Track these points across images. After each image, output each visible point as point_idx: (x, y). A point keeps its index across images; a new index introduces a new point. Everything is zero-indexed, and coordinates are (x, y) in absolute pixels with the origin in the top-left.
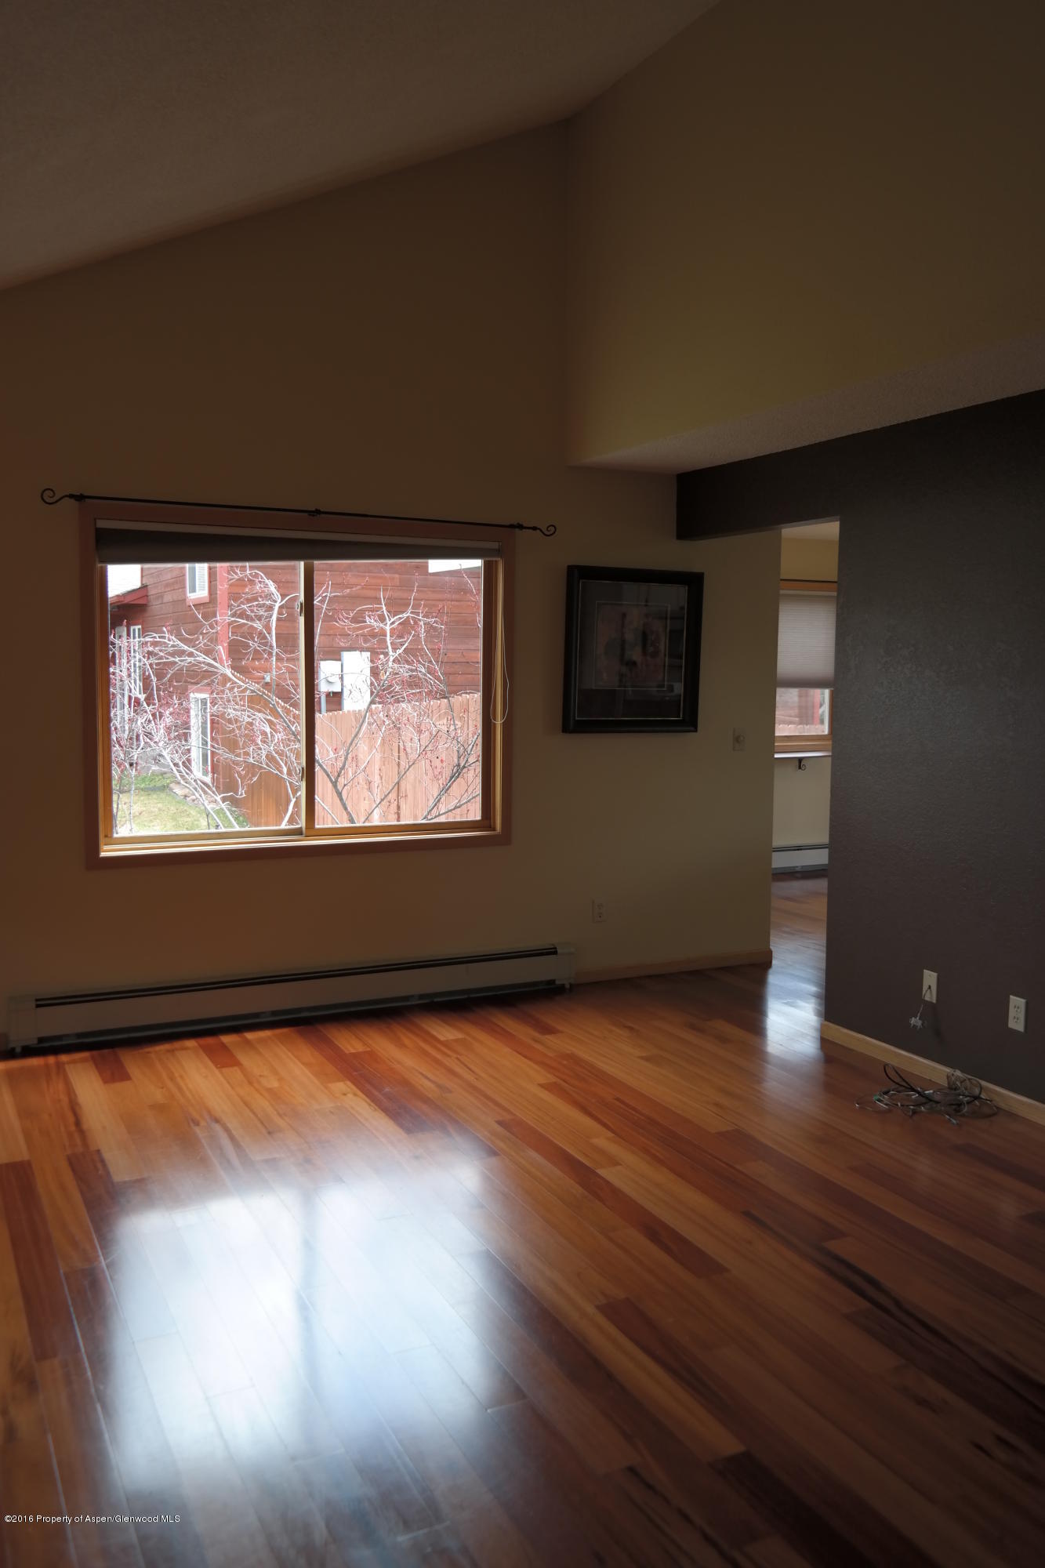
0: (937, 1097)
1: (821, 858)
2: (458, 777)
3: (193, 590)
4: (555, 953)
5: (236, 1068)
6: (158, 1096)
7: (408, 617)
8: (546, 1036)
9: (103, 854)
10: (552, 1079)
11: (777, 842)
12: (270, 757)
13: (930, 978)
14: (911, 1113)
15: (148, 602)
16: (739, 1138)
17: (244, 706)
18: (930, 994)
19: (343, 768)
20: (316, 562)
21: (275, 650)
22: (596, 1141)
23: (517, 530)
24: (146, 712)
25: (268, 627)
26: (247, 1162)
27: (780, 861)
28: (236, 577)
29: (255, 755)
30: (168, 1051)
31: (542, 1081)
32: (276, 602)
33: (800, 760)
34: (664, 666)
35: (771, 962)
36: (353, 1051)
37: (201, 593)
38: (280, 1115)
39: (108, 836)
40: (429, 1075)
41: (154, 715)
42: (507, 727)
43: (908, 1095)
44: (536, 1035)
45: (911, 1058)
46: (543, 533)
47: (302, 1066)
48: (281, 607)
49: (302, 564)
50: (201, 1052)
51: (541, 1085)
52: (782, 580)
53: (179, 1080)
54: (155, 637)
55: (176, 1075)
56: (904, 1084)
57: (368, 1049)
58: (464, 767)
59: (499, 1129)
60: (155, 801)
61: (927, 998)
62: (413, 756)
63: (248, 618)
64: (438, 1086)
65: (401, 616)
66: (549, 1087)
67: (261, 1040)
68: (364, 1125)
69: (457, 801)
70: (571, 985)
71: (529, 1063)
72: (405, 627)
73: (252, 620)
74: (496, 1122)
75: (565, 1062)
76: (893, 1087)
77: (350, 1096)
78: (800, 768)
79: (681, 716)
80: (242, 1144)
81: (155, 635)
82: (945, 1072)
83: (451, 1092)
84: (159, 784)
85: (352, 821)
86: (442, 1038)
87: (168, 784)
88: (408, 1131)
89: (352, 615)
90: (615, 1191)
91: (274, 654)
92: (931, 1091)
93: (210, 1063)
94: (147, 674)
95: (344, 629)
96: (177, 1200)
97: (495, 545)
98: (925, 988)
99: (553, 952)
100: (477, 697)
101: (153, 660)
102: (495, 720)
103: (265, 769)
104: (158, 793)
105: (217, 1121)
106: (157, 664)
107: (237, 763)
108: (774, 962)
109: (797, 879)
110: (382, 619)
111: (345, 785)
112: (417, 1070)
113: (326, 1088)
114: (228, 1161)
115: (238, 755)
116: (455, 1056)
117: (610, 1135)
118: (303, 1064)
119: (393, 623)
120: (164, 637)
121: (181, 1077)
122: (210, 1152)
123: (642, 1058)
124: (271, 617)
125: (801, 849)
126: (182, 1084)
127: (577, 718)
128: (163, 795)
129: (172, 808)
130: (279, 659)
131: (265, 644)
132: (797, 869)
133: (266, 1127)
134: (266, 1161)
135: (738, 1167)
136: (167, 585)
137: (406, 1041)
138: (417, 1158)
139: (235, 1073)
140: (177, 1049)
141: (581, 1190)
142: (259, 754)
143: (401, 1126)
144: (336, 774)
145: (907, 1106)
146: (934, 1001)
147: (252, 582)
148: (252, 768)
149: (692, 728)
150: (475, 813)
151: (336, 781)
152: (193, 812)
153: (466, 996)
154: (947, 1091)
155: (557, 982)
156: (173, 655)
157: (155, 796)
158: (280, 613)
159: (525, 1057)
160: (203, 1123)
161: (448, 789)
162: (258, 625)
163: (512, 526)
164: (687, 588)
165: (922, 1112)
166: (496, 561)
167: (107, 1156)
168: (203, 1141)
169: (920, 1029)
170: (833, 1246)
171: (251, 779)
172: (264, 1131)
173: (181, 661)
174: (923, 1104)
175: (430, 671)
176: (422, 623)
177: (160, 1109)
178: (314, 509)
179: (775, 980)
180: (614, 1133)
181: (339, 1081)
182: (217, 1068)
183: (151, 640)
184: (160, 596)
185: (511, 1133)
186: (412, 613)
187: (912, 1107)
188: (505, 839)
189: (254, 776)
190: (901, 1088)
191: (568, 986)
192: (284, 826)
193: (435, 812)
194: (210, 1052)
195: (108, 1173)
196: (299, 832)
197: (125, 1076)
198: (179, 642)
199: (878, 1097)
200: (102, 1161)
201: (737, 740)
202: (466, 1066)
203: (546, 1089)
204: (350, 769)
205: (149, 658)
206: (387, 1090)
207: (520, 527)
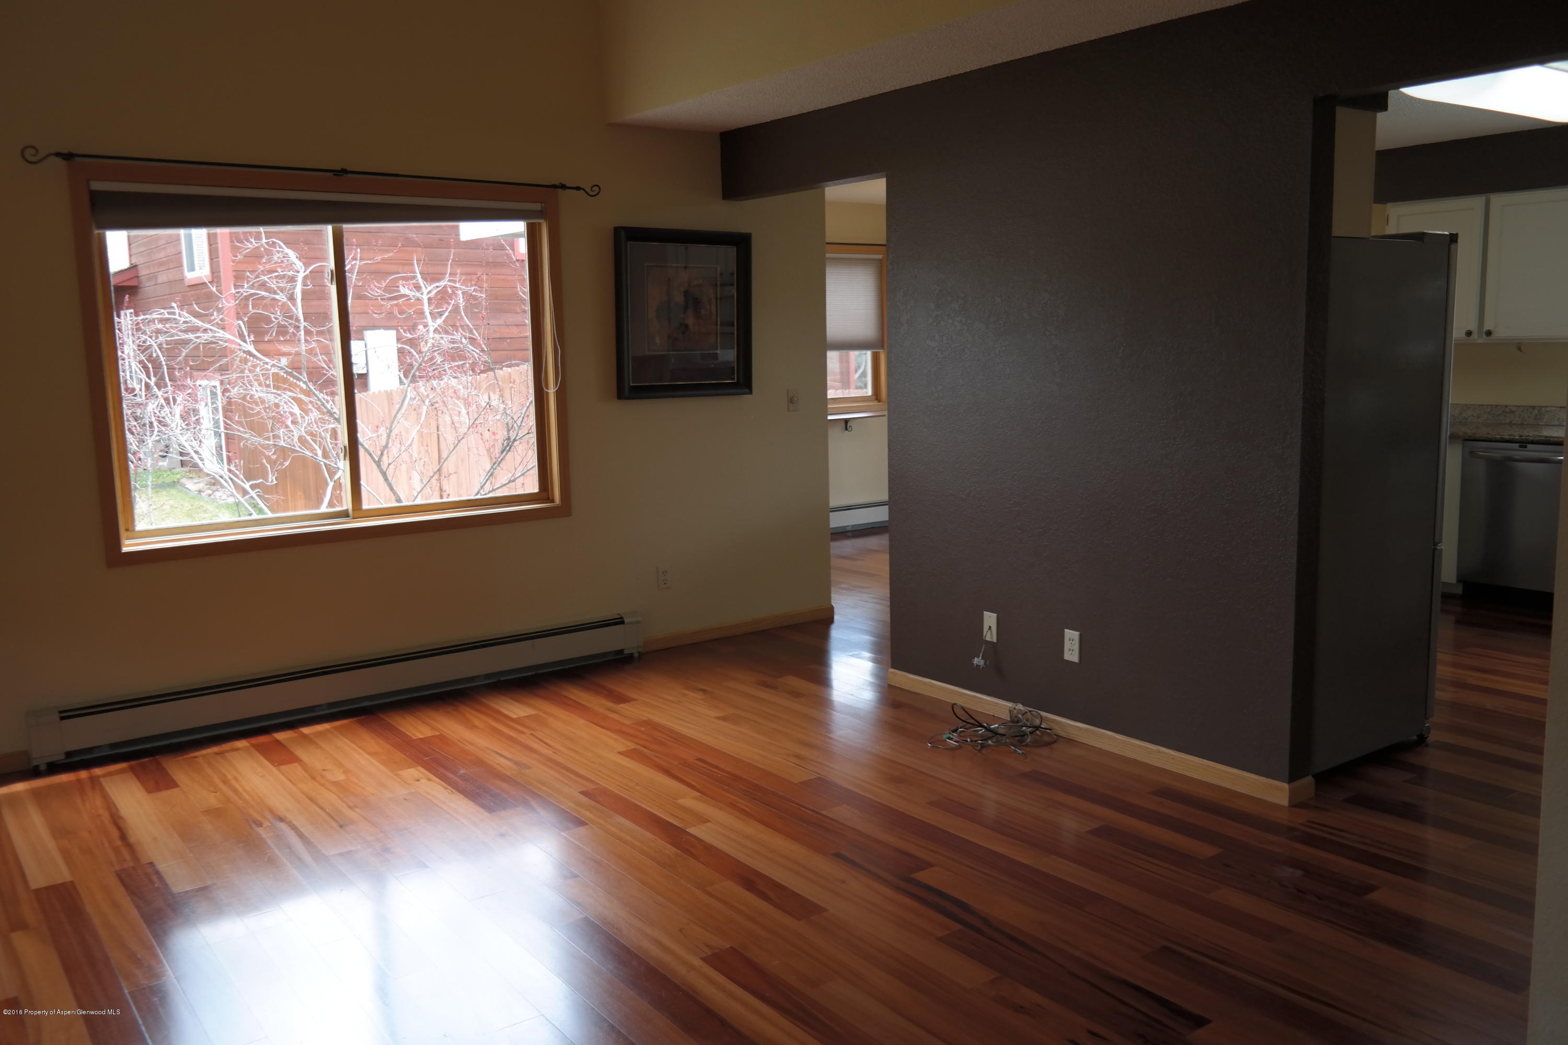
0: (1001, 731)
1: (881, 515)
2: (509, 451)
3: (192, 269)
4: (622, 622)
5: (296, 764)
6: (212, 801)
7: (445, 287)
8: (621, 705)
9: (125, 549)
10: (631, 746)
11: (833, 503)
12: (301, 440)
13: (990, 619)
14: (979, 747)
15: (139, 282)
16: (820, 784)
17: (268, 386)
18: (991, 635)
19: (386, 446)
20: (346, 226)
21: (303, 324)
22: (682, 801)
23: (560, 190)
24: (157, 397)
25: (292, 298)
26: (319, 856)
27: (837, 521)
28: (250, 246)
29: (286, 438)
30: (217, 754)
31: (622, 748)
32: (298, 272)
33: (846, 421)
34: (717, 334)
35: (833, 618)
36: (421, 736)
37: (200, 271)
38: (350, 807)
39: (130, 528)
40: (505, 754)
41: (167, 400)
42: (560, 395)
43: (975, 731)
44: (610, 704)
45: (975, 697)
46: (588, 194)
47: (368, 756)
48: (305, 278)
49: (329, 228)
50: (253, 750)
51: (621, 753)
52: (827, 243)
53: (233, 782)
54: (163, 313)
55: (229, 777)
56: (972, 721)
57: (438, 733)
58: (515, 440)
59: (584, 799)
60: (165, 498)
61: (988, 639)
62: (463, 430)
63: (269, 290)
64: (517, 763)
65: (437, 284)
66: (629, 754)
67: (320, 734)
68: (441, 808)
69: (511, 474)
70: (639, 653)
71: (609, 733)
72: (443, 297)
73: (275, 293)
74: (579, 792)
75: (643, 729)
76: (961, 725)
77: (423, 781)
78: (846, 429)
79: (736, 378)
80: (312, 840)
81: (162, 311)
82: (1007, 706)
83: (530, 768)
84: (168, 480)
85: (399, 500)
86: (514, 716)
87: (179, 479)
88: (490, 810)
89: (384, 284)
90: (709, 849)
91: (302, 328)
92: (997, 725)
93: (266, 763)
94: (154, 355)
95: (377, 299)
96: (247, 905)
97: (537, 207)
98: (986, 628)
99: (620, 621)
100: (527, 369)
101: (161, 339)
102: (547, 389)
103: (298, 452)
104: (168, 489)
105: (281, 819)
106: (168, 343)
107: (267, 447)
108: (836, 617)
109: (848, 538)
110: (418, 288)
111: (389, 464)
112: (491, 750)
113: (397, 775)
114: (299, 859)
115: (268, 439)
116: (529, 732)
117: (698, 794)
118: (369, 754)
119: (429, 292)
120: (174, 313)
121: (236, 779)
122: (277, 852)
123: (719, 718)
124: (294, 288)
125: (851, 509)
126: (237, 786)
127: (631, 385)
128: (173, 492)
129: (186, 504)
130: (308, 332)
131: (291, 317)
132: (849, 529)
133: (335, 820)
134: (341, 854)
135: (824, 813)
136: (161, 264)
137: (477, 722)
138: (502, 835)
139: (294, 769)
140: (227, 751)
141: (674, 849)
142: (291, 436)
143: (482, 806)
144: (379, 453)
145: (976, 741)
146: (995, 641)
147: (269, 253)
148: (283, 452)
149: (747, 391)
150: (531, 485)
151: (379, 461)
152: (210, 508)
153: (533, 673)
154: (1009, 724)
155: (626, 652)
156: (185, 331)
157: (164, 493)
158: (305, 284)
159: (602, 727)
160: (266, 823)
161: (499, 463)
162: (281, 297)
163: (554, 186)
164: (735, 249)
165: (989, 745)
166: (540, 224)
167: (161, 867)
168: (269, 842)
169: (983, 667)
170: (921, 876)
171: (282, 464)
172: (334, 824)
173: (197, 338)
174: (990, 738)
175: (472, 341)
176: (460, 292)
177: (215, 813)
178: (339, 169)
179: (837, 633)
180: (700, 793)
181: (410, 767)
182: (275, 766)
183: (160, 316)
184: (154, 276)
185: (596, 801)
186: (449, 281)
187: (980, 742)
188: (565, 510)
189: (285, 460)
190: (969, 725)
191: (636, 655)
192: (324, 509)
193: (488, 487)
194: (264, 750)
195: (166, 885)
196: (345, 514)
197: (172, 784)
198: (192, 318)
199: (947, 736)
200: (157, 873)
201: (791, 401)
202: (541, 741)
203: (625, 756)
204: (393, 448)
205: (157, 338)
206: (462, 771)
207: (563, 187)
